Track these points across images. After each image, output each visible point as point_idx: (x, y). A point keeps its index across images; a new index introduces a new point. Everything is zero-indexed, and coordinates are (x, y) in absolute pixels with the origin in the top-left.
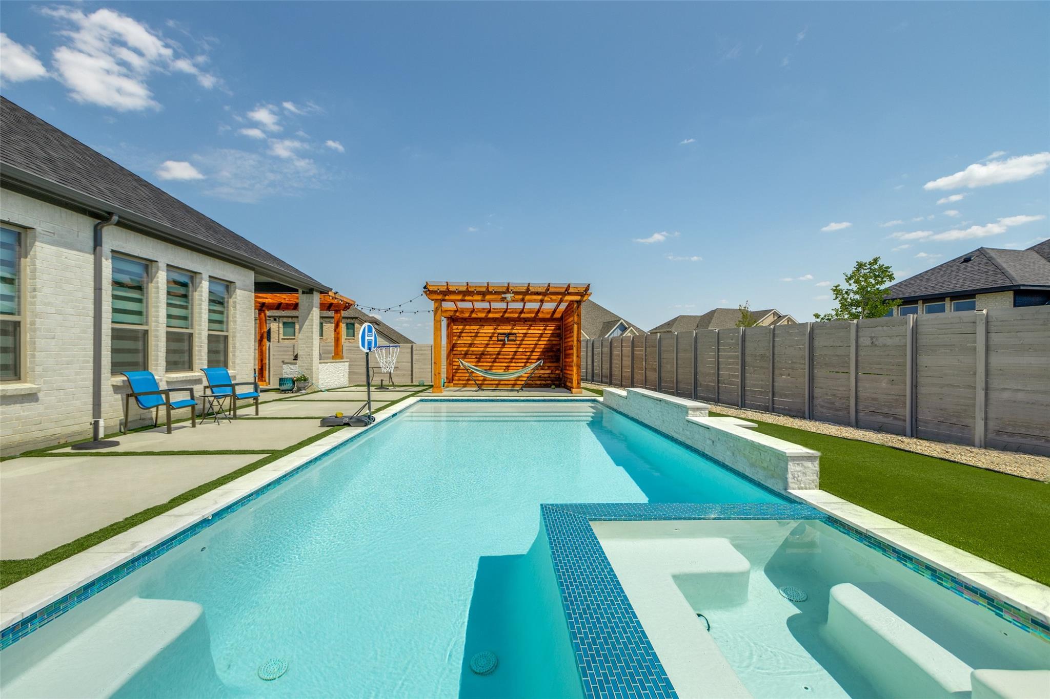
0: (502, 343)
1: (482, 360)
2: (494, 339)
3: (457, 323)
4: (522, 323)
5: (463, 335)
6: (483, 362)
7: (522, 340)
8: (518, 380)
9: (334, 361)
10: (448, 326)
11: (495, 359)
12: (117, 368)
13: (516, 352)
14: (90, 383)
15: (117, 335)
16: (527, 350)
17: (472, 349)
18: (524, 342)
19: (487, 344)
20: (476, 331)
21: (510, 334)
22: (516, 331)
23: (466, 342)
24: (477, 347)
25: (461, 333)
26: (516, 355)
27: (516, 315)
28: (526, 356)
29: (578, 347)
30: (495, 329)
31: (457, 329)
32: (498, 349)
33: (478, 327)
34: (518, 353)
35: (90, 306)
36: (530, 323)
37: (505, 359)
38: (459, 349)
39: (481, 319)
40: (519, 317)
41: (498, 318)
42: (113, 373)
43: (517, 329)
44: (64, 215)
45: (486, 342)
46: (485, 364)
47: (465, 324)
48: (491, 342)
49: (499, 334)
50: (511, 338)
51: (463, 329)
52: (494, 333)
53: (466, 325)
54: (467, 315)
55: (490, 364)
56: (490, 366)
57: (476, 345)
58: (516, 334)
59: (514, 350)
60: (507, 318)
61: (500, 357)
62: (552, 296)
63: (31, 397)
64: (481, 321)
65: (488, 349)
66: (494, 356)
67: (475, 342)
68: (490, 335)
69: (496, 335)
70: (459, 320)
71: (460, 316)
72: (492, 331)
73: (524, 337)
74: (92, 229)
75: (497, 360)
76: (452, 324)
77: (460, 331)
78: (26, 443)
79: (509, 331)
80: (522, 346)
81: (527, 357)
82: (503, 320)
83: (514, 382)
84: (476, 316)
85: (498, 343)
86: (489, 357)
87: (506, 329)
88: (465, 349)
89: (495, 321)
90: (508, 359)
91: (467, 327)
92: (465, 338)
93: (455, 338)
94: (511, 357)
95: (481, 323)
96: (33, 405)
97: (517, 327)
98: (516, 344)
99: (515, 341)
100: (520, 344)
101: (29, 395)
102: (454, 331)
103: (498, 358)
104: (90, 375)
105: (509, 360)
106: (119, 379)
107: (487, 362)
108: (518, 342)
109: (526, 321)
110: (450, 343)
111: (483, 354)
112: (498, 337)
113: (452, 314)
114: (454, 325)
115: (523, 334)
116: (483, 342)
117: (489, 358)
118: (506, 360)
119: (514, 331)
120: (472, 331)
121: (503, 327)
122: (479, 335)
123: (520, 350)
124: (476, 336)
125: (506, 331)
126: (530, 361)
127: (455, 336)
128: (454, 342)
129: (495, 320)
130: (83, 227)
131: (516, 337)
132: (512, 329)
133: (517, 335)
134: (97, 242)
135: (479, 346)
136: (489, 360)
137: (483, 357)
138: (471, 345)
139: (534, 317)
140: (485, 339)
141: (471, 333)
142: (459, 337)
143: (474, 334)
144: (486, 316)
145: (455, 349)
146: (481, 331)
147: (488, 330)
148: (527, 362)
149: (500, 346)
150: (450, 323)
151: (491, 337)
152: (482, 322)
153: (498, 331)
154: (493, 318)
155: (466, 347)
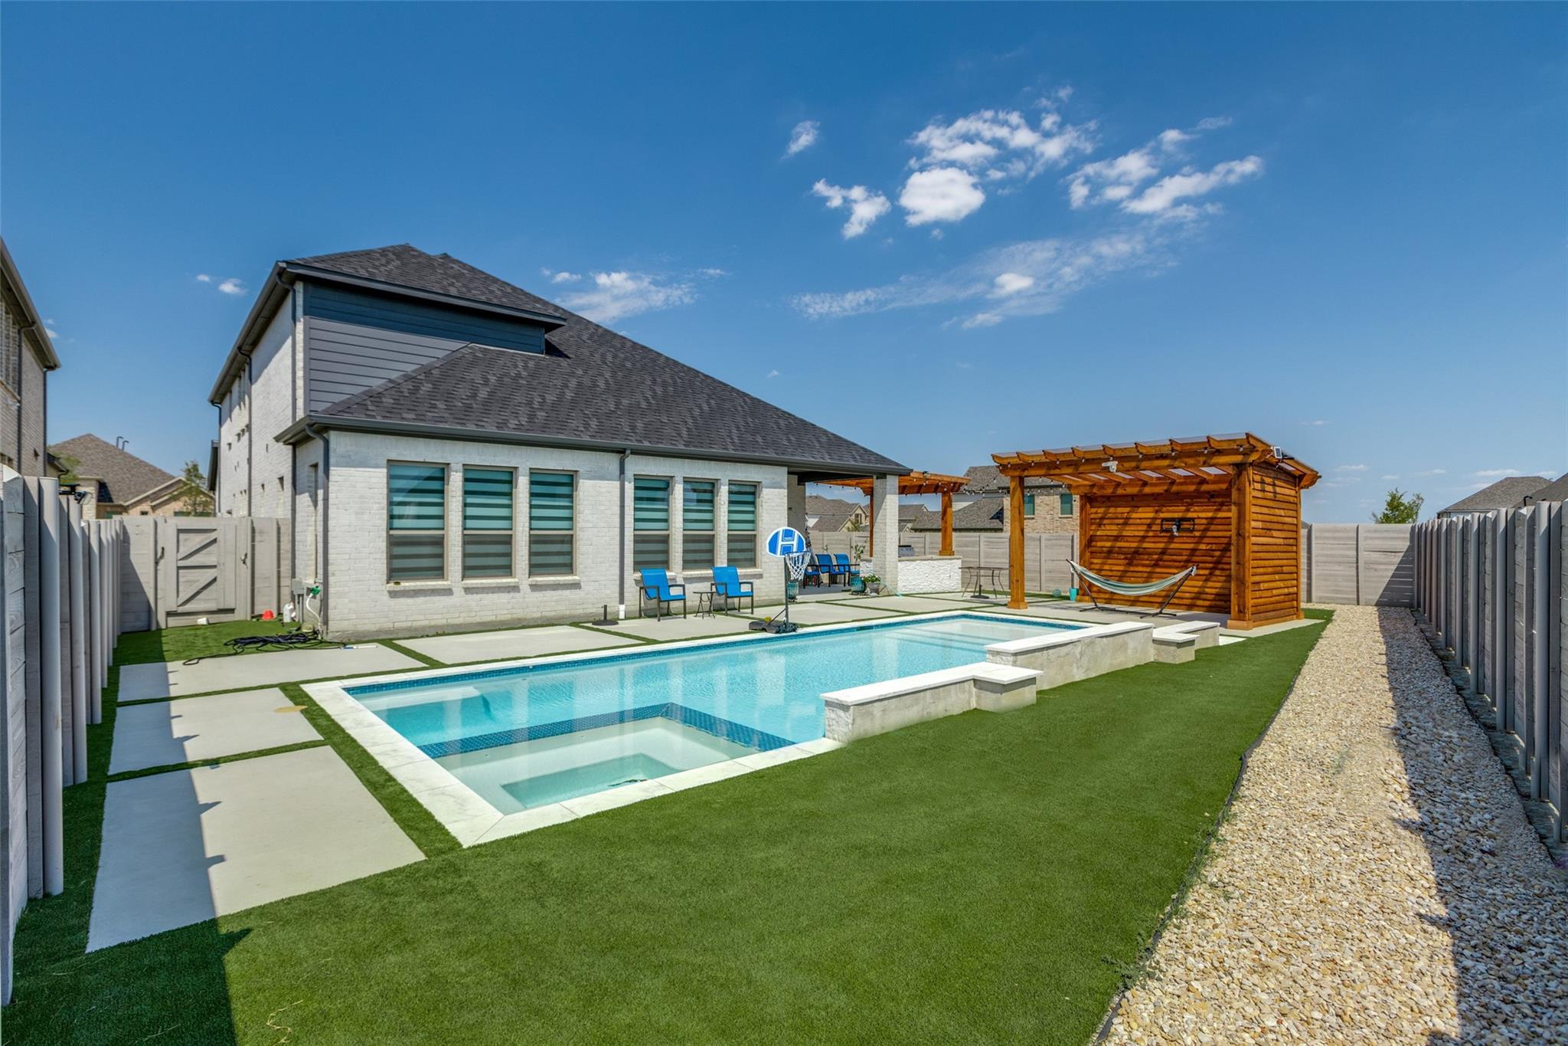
0: (1169, 534)
1: (1135, 562)
2: (1154, 528)
3: (1096, 504)
4: (1206, 500)
5: (1105, 522)
6: (1137, 566)
7: (1206, 530)
8: (1199, 599)
9: (941, 557)
10: (1082, 508)
11: (1158, 560)
12: (638, 565)
13: (1194, 550)
14: (617, 577)
15: (638, 540)
16: (1214, 547)
17: (1119, 544)
18: (1209, 534)
19: (1144, 537)
20: (1125, 515)
21: (1181, 520)
22: (1194, 515)
23: (1109, 533)
24: (1127, 541)
25: (1102, 518)
26: (1193, 555)
27: (1192, 488)
28: (1213, 557)
29: (1238, 546)
30: (1157, 512)
31: (1096, 513)
32: (1162, 545)
33: (1128, 509)
34: (1198, 553)
35: (617, 520)
36: (1220, 500)
37: (1175, 561)
38: (1099, 544)
39: (1133, 496)
40: (1196, 491)
41: (1159, 494)
42: (635, 570)
43: (1195, 511)
44: (598, 457)
45: (1142, 533)
46: (1140, 569)
47: (1109, 504)
48: (1151, 534)
49: (1163, 519)
50: (1186, 525)
51: (1106, 513)
52: (1154, 519)
53: (1110, 507)
54: (1109, 491)
55: (1148, 570)
56: (1149, 572)
57: (1125, 539)
58: (1193, 519)
59: (1191, 546)
60: (1177, 493)
61: (1166, 557)
62: (1187, 460)
63: (576, 586)
64: (1133, 499)
65: (1145, 545)
66: (1155, 557)
67: (1124, 533)
68: (1148, 521)
69: (1159, 521)
70: (1099, 499)
71: (1099, 493)
72: (1151, 515)
73: (1208, 524)
74: (618, 462)
75: (1161, 563)
76: (1088, 506)
77: (1100, 515)
78: (574, 617)
79: (1180, 515)
80: (1206, 540)
81: (1215, 558)
82: (1169, 497)
83: (1190, 601)
84: (1124, 492)
85: (1162, 534)
86: (1146, 557)
87: (1175, 512)
88: (1108, 544)
89: (1155, 499)
90: (1180, 562)
91: (1112, 510)
92: (1108, 527)
93: (1093, 527)
94: (1185, 558)
95: (1133, 503)
96: (578, 591)
97: (1196, 508)
98: (1195, 537)
99: (1192, 531)
100: (1202, 537)
101: (576, 584)
102: (1092, 516)
103: (1161, 560)
104: (617, 572)
105: (1182, 564)
106: (638, 575)
107: (1144, 566)
108: (1197, 534)
109: (1212, 496)
110: (1085, 535)
111: (1136, 552)
112: (1162, 525)
113: (1086, 490)
114: (1091, 507)
115: (1206, 518)
116: (1137, 534)
117: (1147, 560)
118: (1176, 564)
119: (1190, 515)
120: (1119, 516)
121: (1171, 508)
122: (1131, 521)
123: (1203, 547)
124: (1125, 524)
125: (1176, 515)
126: (1220, 566)
127: (1094, 524)
128: (1091, 533)
129: (1155, 497)
130: (611, 462)
131: (1194, 525)
132: (1188, 510)
133: (1196, 521)
134: (622, 471)
135: (1129, 539)
136: (1148, 562)
137: (1137, 557)
138: (1117, 538)
139: (1227, 489)
140: (1141, 528)
141: (1117, 518)
142: (1100, 525)
143: (1121, 521)
144: (1140, 491)
145: (1093, 544)
146: (1134, 515)
147: (1145, 514)
148: (1215, 568)
149: (1166, 540)
150: (1085, 505)
151: (1149, 526)
152: (1135, 501)
153: (1162, 515)
154: (1152, 495)
155: (1110, 541)
